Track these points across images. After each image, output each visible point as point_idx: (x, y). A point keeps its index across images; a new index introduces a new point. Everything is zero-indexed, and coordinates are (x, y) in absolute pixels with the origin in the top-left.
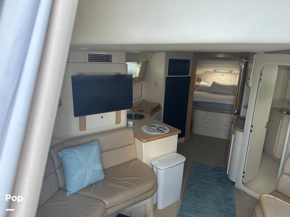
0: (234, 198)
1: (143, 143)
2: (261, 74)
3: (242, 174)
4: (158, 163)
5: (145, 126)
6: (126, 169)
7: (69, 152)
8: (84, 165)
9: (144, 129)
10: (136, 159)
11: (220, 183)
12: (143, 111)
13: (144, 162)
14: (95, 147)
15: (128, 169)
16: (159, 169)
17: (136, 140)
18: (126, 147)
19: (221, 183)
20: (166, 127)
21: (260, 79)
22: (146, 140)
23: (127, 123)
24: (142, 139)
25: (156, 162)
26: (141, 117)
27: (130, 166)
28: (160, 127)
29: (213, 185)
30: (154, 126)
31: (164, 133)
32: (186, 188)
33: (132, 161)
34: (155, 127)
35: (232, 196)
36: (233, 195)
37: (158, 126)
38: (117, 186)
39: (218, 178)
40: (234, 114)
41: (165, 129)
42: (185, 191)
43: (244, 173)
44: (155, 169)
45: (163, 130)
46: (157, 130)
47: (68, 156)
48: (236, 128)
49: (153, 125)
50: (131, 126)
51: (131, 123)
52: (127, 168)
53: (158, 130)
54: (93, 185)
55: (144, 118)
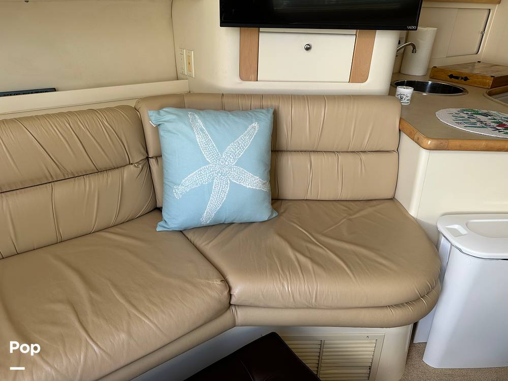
1: (424, 153)
4: (463, 231)
5: (454, 110)
6: (345, 218)
7: (174, 117)
8: (209, 163)
10: (392, 199)
13: (413, 212)
14: (255, 125)
15: (350, 220)
16: (461, 251)
18: (363, 156)
22: (435, 142)
25: (456, 227)
27: (363, 213)
33: (375, 203)
38: (291, 253)
47: (169, 126)
52: (350, 215)
54: (232, 226)
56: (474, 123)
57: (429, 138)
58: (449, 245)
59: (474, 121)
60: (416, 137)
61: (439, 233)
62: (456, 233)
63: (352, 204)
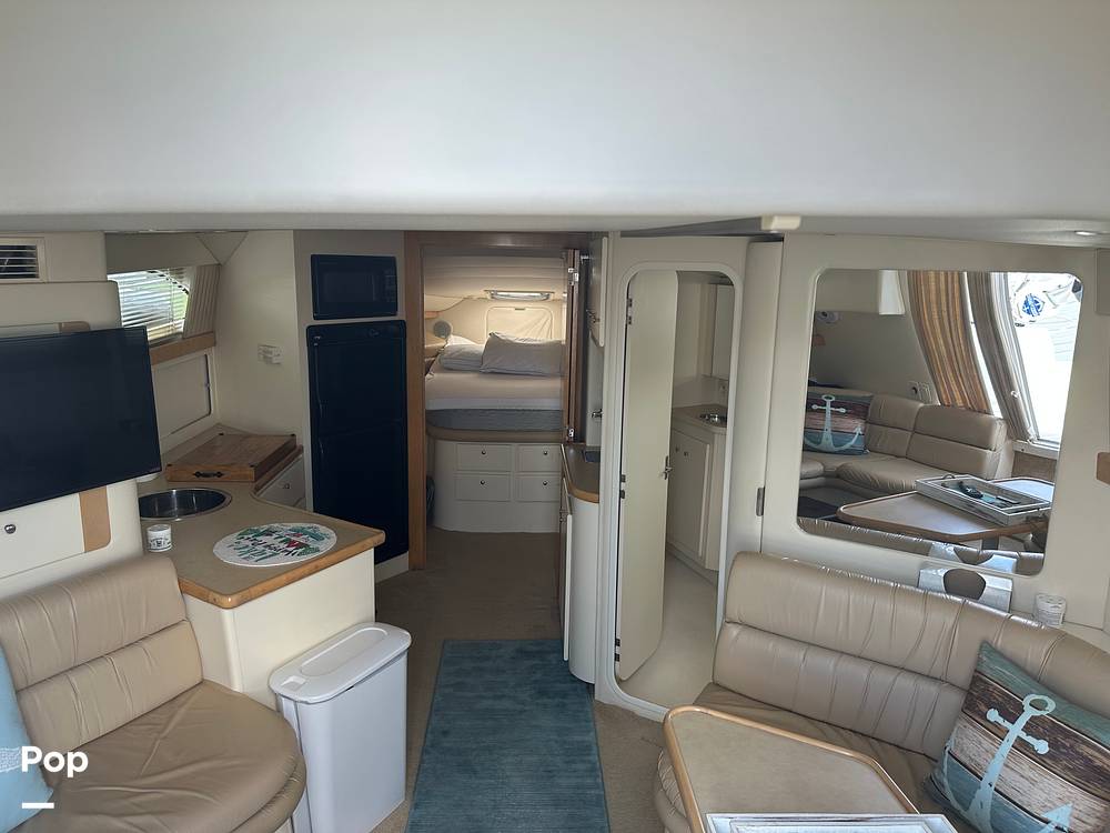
0: (597, 744)
2: (630, 303)
3: (611, 649)
4: (301, 681)
9: (228, 552)
11: (546, 700)
12: (219, 475)
13: (237, 687)
17: (194, 603)
19: (549, 698)
20: (322, 529)
21: (629, 320)
23: (145, 536)
24: (217, 596)
25: (291, 679)
26: (213, 501)
28: (298, 532)
29: (521, 712)
30: (269, 533)
31: (317, 554)
32: (424, 751)
34: (275, 536)
35: (590, 738)
36: (592, 734)
37: (287, 528)
39: (536, 682)
40: (567, 443)
41: (318, 538)
42: (422, 761)
43: (617, 643)
44: (287, 706)
45: (312, 543)
46: (283, 546)
48: (577, 491)
49: (266, 527)
50: (166, 546)
51: (162, 534)
53: (290, 543)
55: (227, 500)
56: (263, 552)
57: (227, 595)
58: (292, 705)
59: (260, 548)
60: (211, 598)
61: (277, 696)
62: (295, 687)
63: (152, 715)
